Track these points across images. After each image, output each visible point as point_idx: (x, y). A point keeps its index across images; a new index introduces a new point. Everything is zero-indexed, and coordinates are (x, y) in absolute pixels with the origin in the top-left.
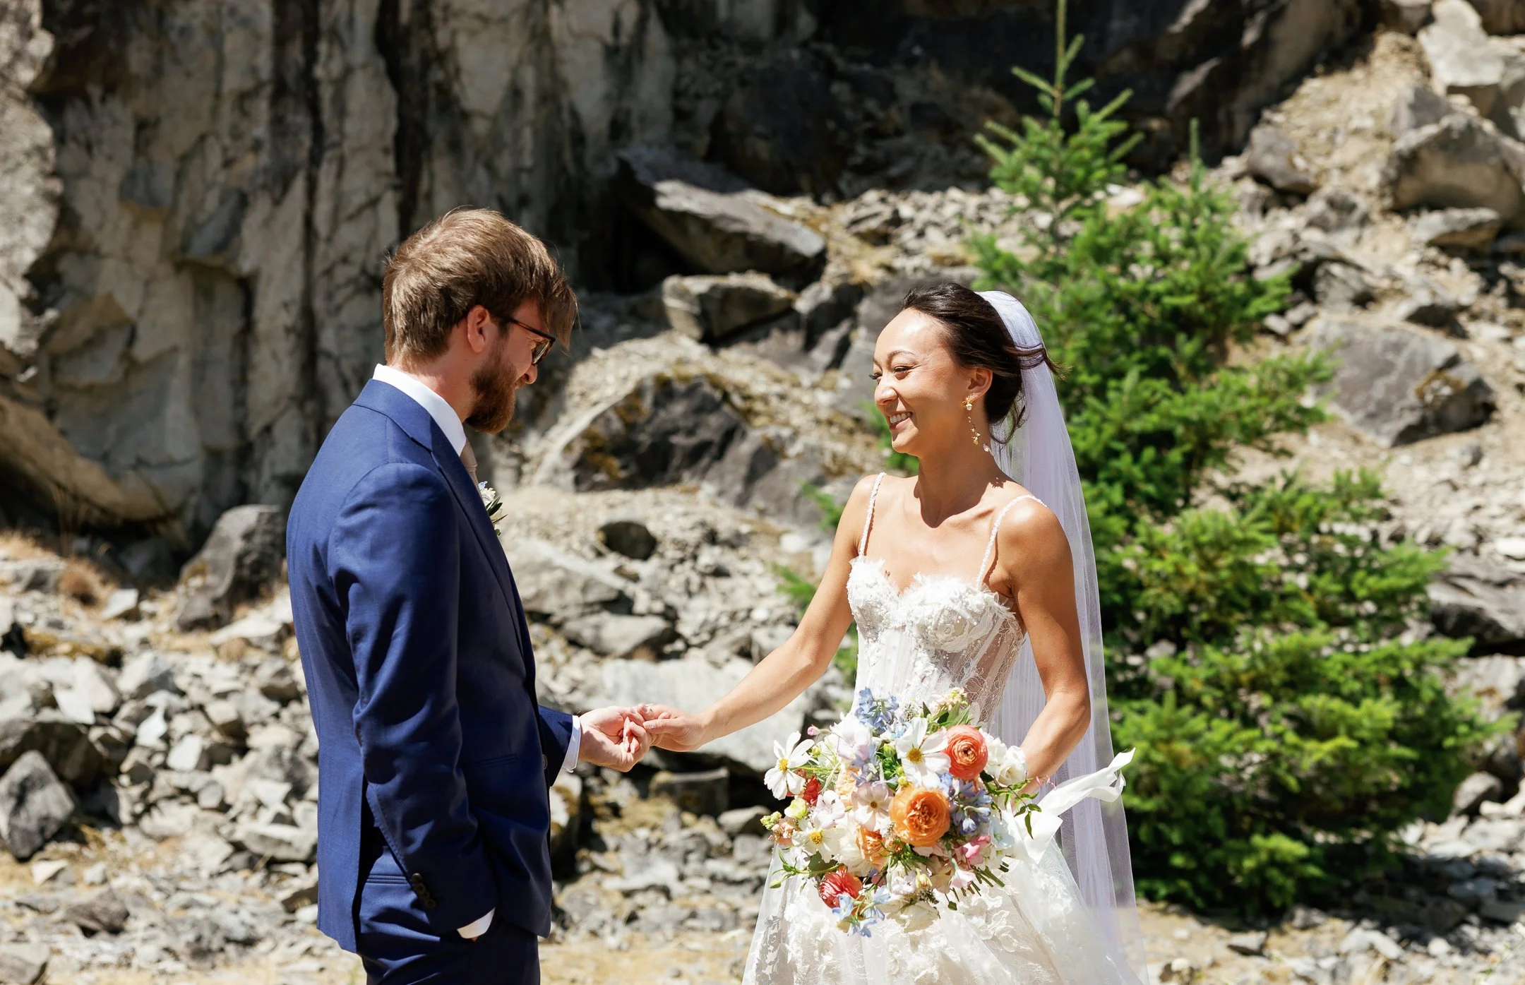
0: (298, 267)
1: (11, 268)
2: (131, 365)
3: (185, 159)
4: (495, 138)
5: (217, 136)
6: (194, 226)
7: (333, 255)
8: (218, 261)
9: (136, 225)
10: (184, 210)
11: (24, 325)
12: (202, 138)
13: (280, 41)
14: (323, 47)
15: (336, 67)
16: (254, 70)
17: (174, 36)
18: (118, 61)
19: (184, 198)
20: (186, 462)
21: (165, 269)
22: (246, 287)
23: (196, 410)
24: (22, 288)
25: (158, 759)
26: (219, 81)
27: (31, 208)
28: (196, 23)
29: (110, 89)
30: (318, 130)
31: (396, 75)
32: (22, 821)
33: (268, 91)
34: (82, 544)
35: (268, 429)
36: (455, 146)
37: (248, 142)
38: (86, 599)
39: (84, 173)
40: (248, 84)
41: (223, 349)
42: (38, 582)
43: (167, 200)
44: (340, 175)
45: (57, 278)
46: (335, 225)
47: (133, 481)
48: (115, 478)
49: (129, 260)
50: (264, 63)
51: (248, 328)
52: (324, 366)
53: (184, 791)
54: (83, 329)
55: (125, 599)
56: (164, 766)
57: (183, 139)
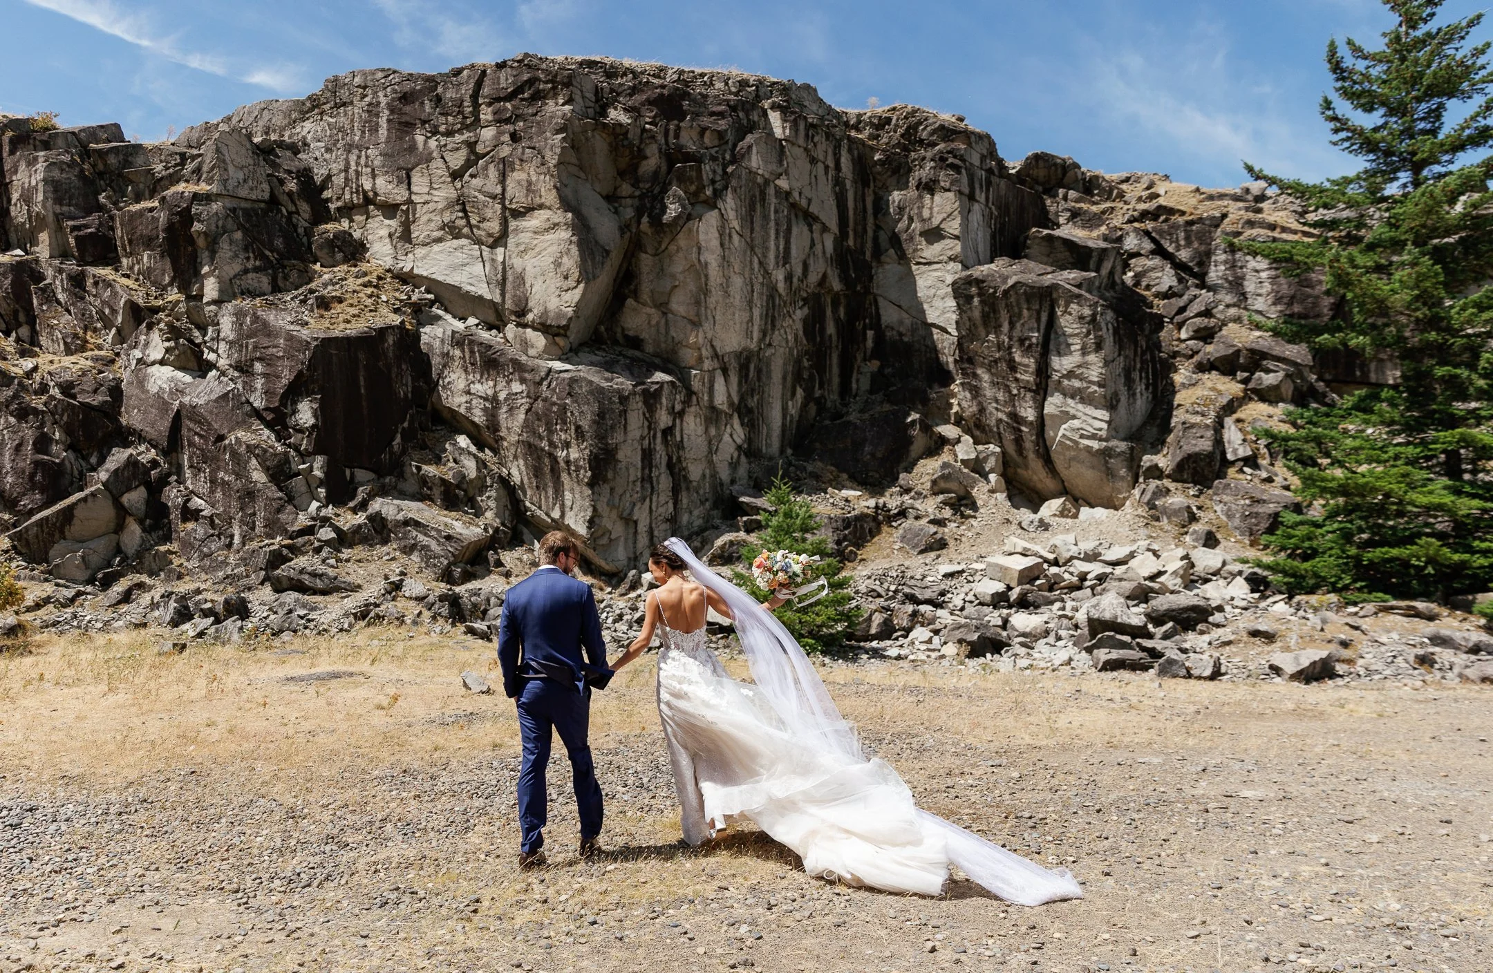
0: (648, 518)
1: (585, 519)
2: (611, 540)
3: (621, 495)
4: (699, 485)
5: (628, 490)
6: (624, 510)
7: (657, 515)
8: (628, 517)
9: (611, 510)
10: (621, 506)
11: (587, 531)
12: (625, 491)
13: (643, 469)
14: (654, 469)
15: (657, 473)
16: (636, 475)
17: (618, 470)
18: (606, 475)
19: (621, 504)
20: (623, 560)
21: (617, 519)
22: (636, 522)
23: (626, 549)
24: (587, 523)
26: (628, 478)
27: (588, 507)
28: (623, 466)
29: (604, 482)
30: (652, 488)
31: (672, 474)
33: (640, 479)
35: (641, 553)
36: (688, 489)
37: (635, 491)
38: (601, 589)
39: (598, 499)
40: (635, 479)
41: (631, 536)
43: (617, 505)
44: (658, 497)
45: (594, 522)
46: (657, 507)
47: (612, 564)
48: (609, 563)
49: (609, 517)
50: (639, 474)
51: (636, 532)
54: (600, 533)
55: (609, 589)
57: (621, 491)
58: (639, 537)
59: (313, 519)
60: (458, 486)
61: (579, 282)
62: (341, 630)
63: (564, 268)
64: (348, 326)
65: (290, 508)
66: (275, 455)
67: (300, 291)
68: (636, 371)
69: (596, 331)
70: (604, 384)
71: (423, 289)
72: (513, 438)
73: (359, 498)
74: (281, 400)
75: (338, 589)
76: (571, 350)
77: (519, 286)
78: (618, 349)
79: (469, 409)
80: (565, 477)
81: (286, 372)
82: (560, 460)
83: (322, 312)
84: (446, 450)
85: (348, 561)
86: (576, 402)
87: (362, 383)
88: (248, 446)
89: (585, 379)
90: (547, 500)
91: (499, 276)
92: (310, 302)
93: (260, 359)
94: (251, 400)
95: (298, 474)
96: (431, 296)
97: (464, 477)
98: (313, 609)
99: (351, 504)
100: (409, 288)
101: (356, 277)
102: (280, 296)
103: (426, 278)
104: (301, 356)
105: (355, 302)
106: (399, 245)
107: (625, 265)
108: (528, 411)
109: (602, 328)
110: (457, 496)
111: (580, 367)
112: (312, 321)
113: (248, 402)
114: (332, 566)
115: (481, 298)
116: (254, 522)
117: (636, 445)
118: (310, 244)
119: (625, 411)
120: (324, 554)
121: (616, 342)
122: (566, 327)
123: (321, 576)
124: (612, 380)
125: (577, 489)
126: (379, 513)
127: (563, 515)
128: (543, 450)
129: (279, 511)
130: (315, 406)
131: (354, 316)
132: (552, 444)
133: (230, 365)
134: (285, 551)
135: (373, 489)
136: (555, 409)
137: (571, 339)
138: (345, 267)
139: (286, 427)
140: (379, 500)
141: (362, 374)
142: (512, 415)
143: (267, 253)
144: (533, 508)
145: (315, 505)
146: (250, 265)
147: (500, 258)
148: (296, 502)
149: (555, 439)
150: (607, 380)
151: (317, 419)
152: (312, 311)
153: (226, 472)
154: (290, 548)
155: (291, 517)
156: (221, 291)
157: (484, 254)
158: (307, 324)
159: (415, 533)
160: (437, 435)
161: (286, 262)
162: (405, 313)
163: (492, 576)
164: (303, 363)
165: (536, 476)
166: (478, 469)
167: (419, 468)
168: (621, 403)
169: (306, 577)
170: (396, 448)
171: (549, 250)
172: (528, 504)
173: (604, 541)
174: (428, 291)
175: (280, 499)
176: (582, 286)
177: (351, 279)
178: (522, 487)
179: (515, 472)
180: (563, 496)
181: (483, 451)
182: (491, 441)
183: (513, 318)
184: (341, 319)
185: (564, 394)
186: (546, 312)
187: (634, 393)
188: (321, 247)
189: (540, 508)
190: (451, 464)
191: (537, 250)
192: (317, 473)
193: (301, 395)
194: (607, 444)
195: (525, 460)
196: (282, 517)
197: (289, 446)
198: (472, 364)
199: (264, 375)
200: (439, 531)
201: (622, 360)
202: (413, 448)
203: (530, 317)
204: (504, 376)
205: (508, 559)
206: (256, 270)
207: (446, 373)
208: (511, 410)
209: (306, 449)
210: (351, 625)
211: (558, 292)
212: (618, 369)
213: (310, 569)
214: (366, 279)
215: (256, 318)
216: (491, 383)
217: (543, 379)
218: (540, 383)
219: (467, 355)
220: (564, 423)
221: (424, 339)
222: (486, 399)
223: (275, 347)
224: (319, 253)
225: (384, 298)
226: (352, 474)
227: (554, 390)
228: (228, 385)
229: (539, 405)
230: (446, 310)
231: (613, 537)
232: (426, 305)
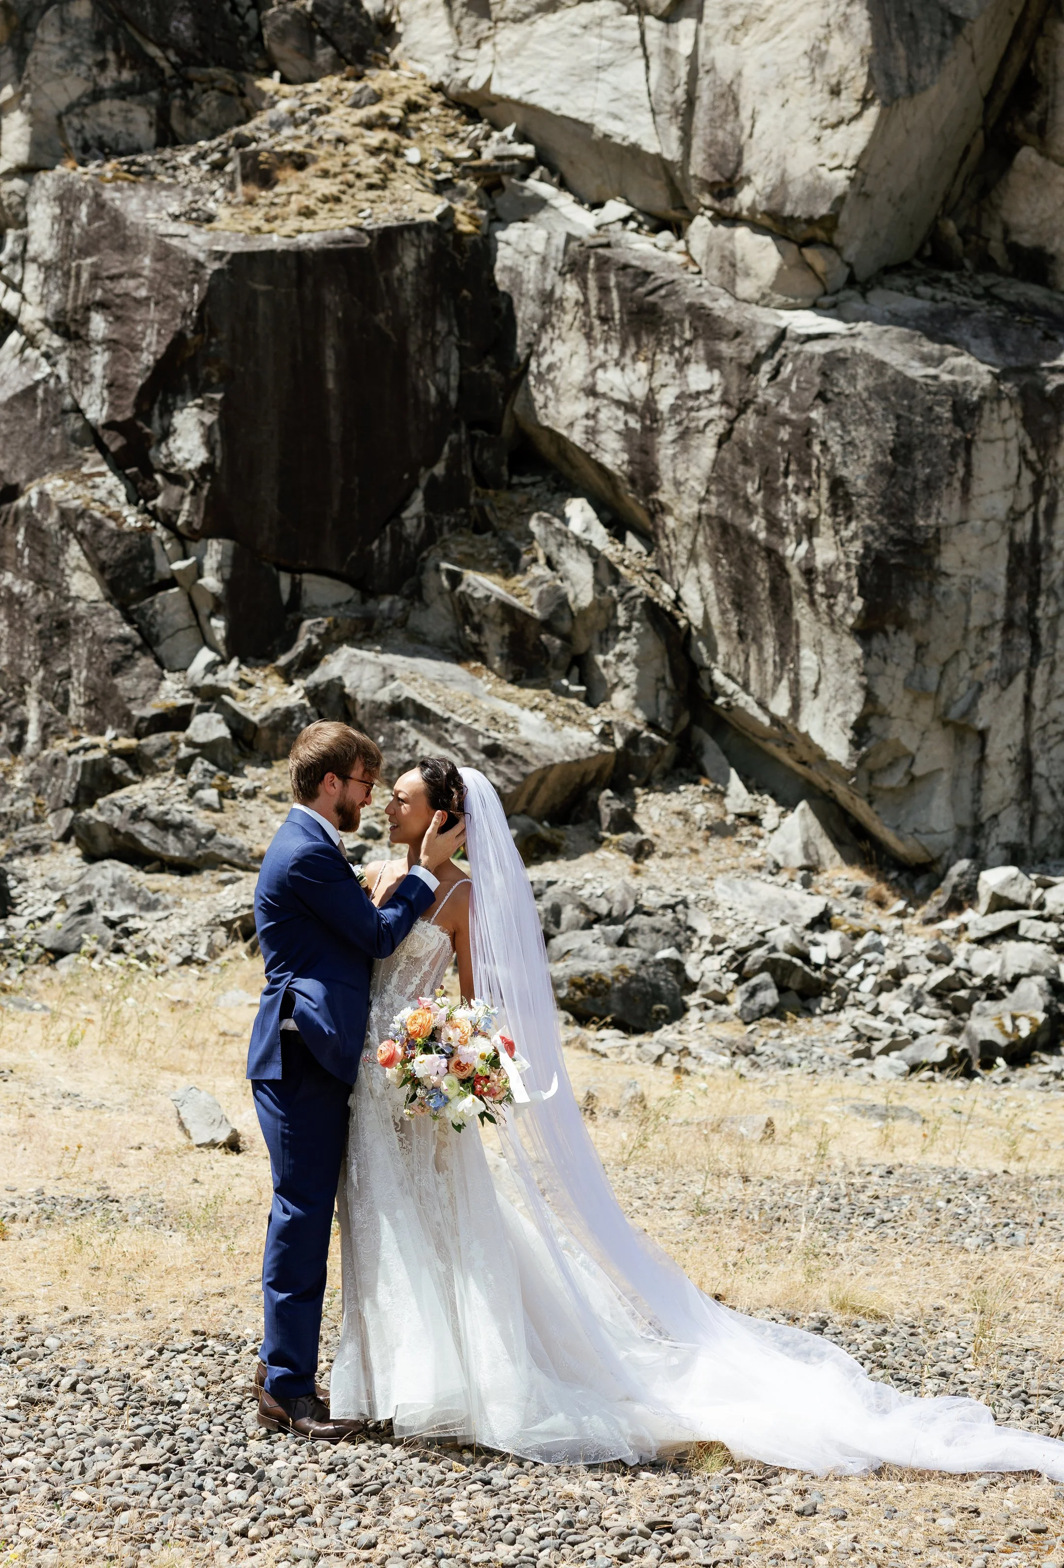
0: (1020, 726)
1: (845, 723)
2: (912, 777)
3: (945, 664)
5: (966, 651)
6: (951, 703)
7: (1046, 718)
8: (963, 722)
9: (915, 701)
10: (945, 692)
11: (850, 755)
12: (957, 653)
13: (1011, 596)
14: (1042, 599)
15: (1052, 610)
16: (991, 614)
17: (938, 597)
18: (904, 611)
19: (945, 686)
20: (943, 832)
21: (935, 725)
22: (982, 735)
23: (953, 803)
24: (850, 734)
25: (854, 986)
26: (967, 621)
27: (854, 692)
28: (954, 589)
29: (900, 627)
32: (749, 1005)
33: (1001, 625)
34: (893, 875)
35: (995, 816)
37: (986, 654)
38: (881, 904)
39: (882, 673)
40: (987, 622)
41: (968, 770)
42: (857, 893)
43: (933, 688)
44: (1052, 672)
45: (868, 729)
46: (1048, 700)
47: (911, 842)
48: (901, 839)
49: (911, 720)
50: (999, 610)
51: (982, 761)
52: (1036, 781)
53: (861, 1003)
54: (885, 757)
55: (900, 905)
56: (857, 990)
57: (944, 653)
58: (991, 775)
59: (195, 690)
60: (547, 625)
61: (865, 102)
62: (187, 961)
63: (831, 68)
64: (307, 224)
65: (145, 663)
66: (119, 535)
67: (215, 143)
68: (1013, 336)
69: (934, 235)
70: (917, 371)
71: (509, 131)
72: (687, 508)
73: (300, 646)
74: (137, 405)
75: (214, 862)
76: (851, 281)
77: (724, 116)
78: (984, 280)
79: (592, 433)
80: (801, 610)
81: (151, 337)
82: (792, 567)
83: (253, 190)
84: (531, 536)
85: (251, 795)
86: (838, 416)
87: (330, 364)
88: (63, 513)
89: (866, 357)
90: (761, 671)
91: (680, 94)
92: (229, 168)
93: (102, 306)
94: (83, 404)
95: (171, 582)
96: (527, 150)
97: (563, 603)
98: (150, 906)
99: (283, 660)
100: (479, 129)
101: (356, 105)
102: (167, 153)
103: (518, 103)
104: (184, 298)
105: (333, 165)
106: (467, 23)
107: (1017, 59)
108: (723, 440)
109: (951, 227)
110: (543, 650)
111: (861, 327)
112: (223, 212)
113: (78, 410)
114: (209, 807)
115: (634, 150)
116: (66, 693)
117: (994, 531)
118: (261, 26)
119: (969, 445)
120: (194, 776)
121: (986, 264)
122: (830, 222)
123: (177, 828)
124: (941, 360)
125: (830, 642)
126: (336, 686)
127: (796, 708)
128: (752, 539)
129: (117, 668)
130: (209, 418)
131: (325, 200)
132: (774, 524)
133: (45, 321)
134: (118, 765)
135: (336, 624)
136: (784, 434)
137: (850, 253)
138: (332, 82)
139: (148, 470)
140: (346, 651)
141: (331, 339)
142: (685, 449)
143: (153, 51)
144: (731, 687)
145: (205, 656)
146: (106, 81)
147: (685, 47)
148: (161, 650)
149: (782, 510)
150: (926, 360)
151: (211, 450)
152: (231, 188)
153: (17, 573)
154: (131, 757)
155: (144, 685)
156: (36, 144)
157: (650, 37)
158: (210, 218)
159: (413, 735)
160: (518, 498)
161: (194, 72)
162: (462, 192)
163: (602, 853)
164: (185, 315)
165: (738, 607)
166: (599, 585)
167: (455, 578)
168: (958, 421)
169: (145, 828)
170: (410, 527)
171: (802, 20)
172: (718, 676)
173: (895, 779)
174: (522, 137)
175: (124, 640)
176: (873, 112)
177: (341, 110)
178: (707, 632)
179: (690, 595)
180: (796, 659)
181: (622, 540)
182: (641, 515)
183: (707, 200)
184: (293, 207)
185: (808, 397)
186: (783, 183)
187: (998, 397)
188: (282, 33)
189: (745, 687)
190: (540, 570)
191: (773, 20)
192: (211, 582)
193: (182, 392)
194: (912, 528)
195: (715, 564)
196: (124, 683)
197: (153, 514)
198: (604, 320)
199: (111, 344)
200: (471, 734)
201: (982, 310)
202: (454, 528)
203: (746, 197)
204: (673, 349)
205: (655, 812)
206: (122, 91)
207: (545, 341)
208: (684, 435)
209: (188, 524)
210: (213, 952)
211: (814, 131)
212: (964, 332)
213: (154, 810)
214: (374, 110)
215: (99, 207)
216: (643, 368)
217: (760, 358)
218: (752, 369)
219: (593, 295)
220: (805, 470)
221: (505, 256)
222: (629, 408)
223: (135, 275)
224: (277, 50)
225: (413, 155)
226: (296, 588)
227: (788, 381)
228: (37, 366)
229: (750, 422)
230: (563, 185)
231: (918, 771)
232: (511, 172)
